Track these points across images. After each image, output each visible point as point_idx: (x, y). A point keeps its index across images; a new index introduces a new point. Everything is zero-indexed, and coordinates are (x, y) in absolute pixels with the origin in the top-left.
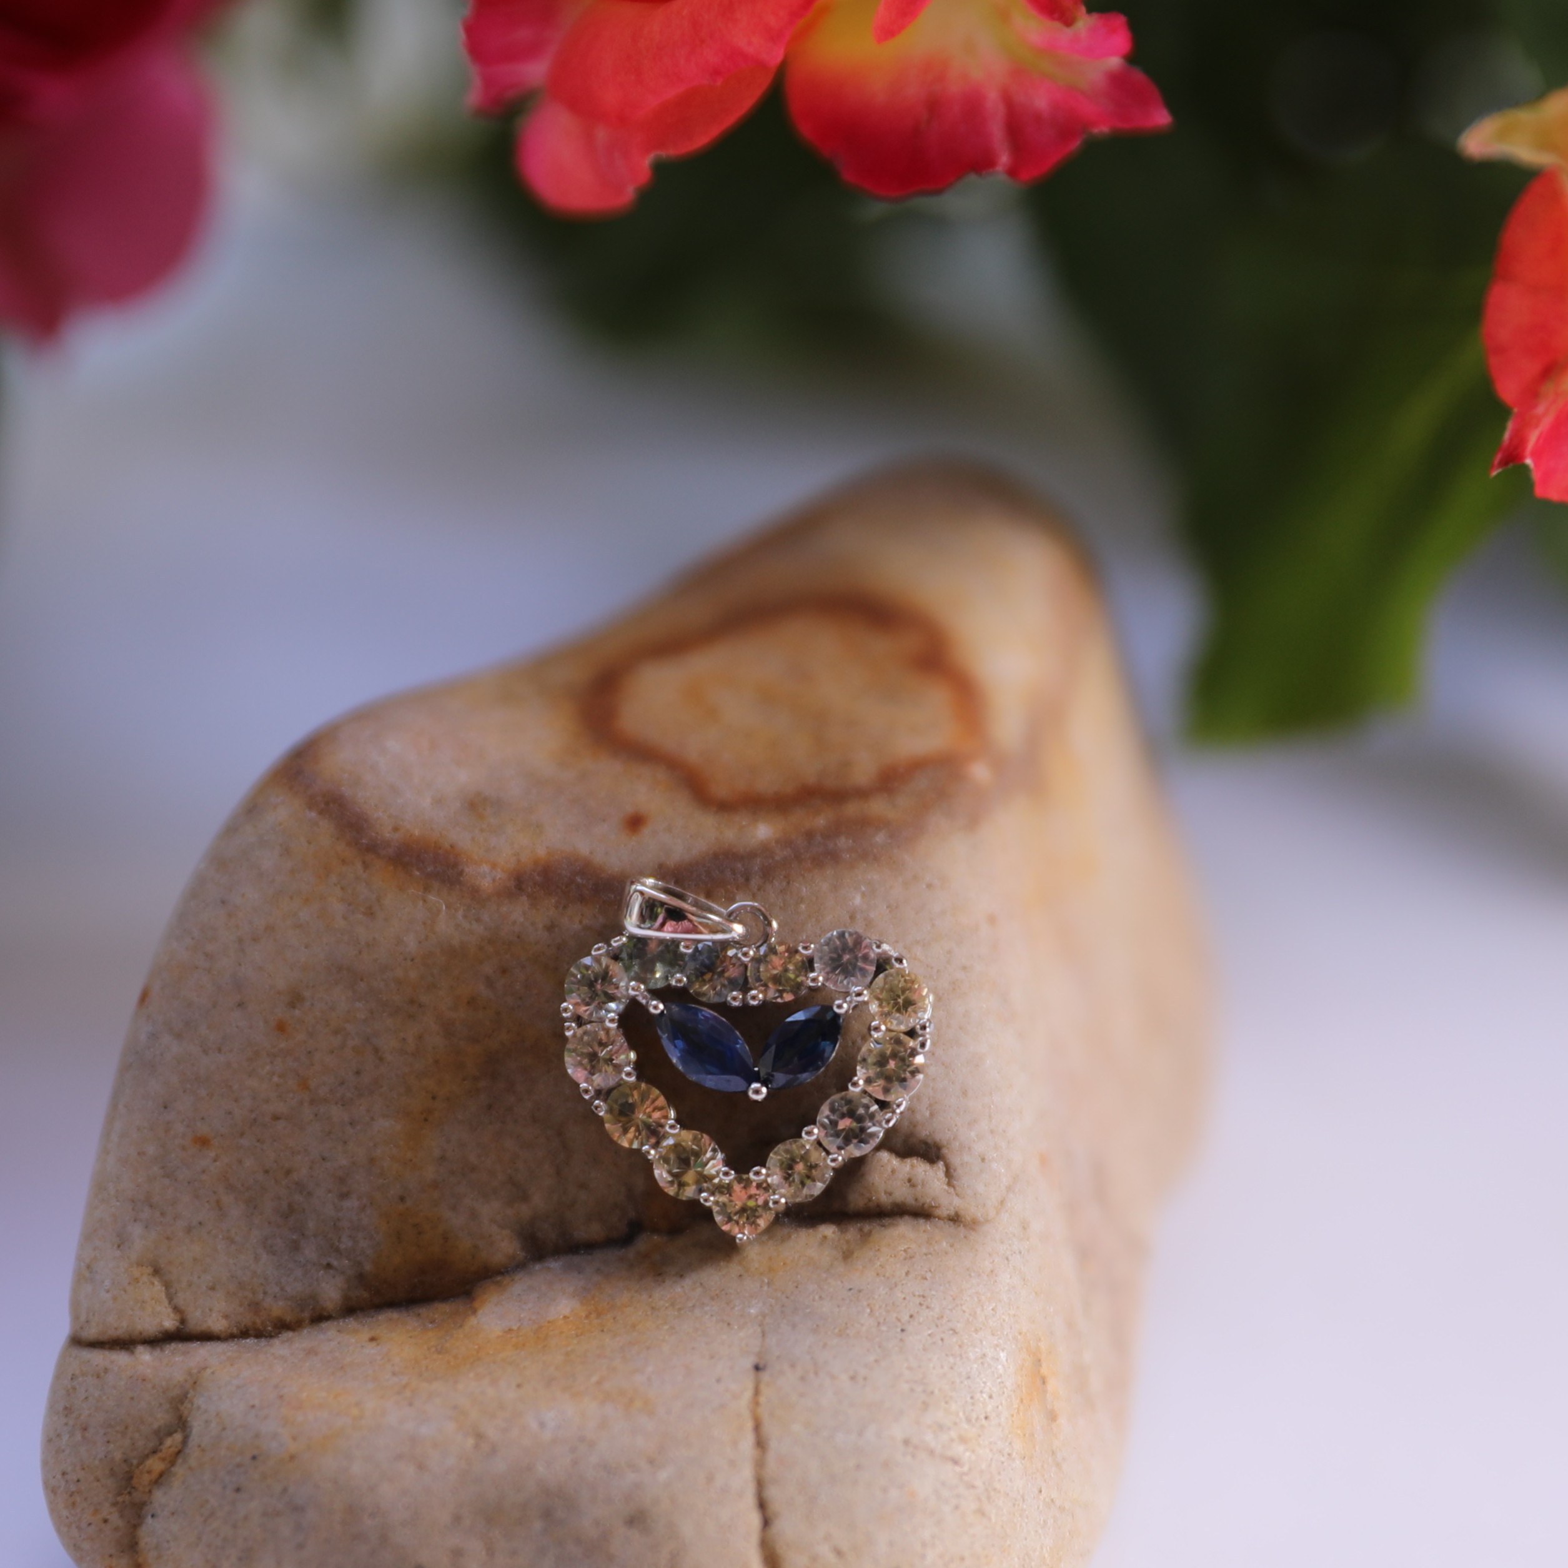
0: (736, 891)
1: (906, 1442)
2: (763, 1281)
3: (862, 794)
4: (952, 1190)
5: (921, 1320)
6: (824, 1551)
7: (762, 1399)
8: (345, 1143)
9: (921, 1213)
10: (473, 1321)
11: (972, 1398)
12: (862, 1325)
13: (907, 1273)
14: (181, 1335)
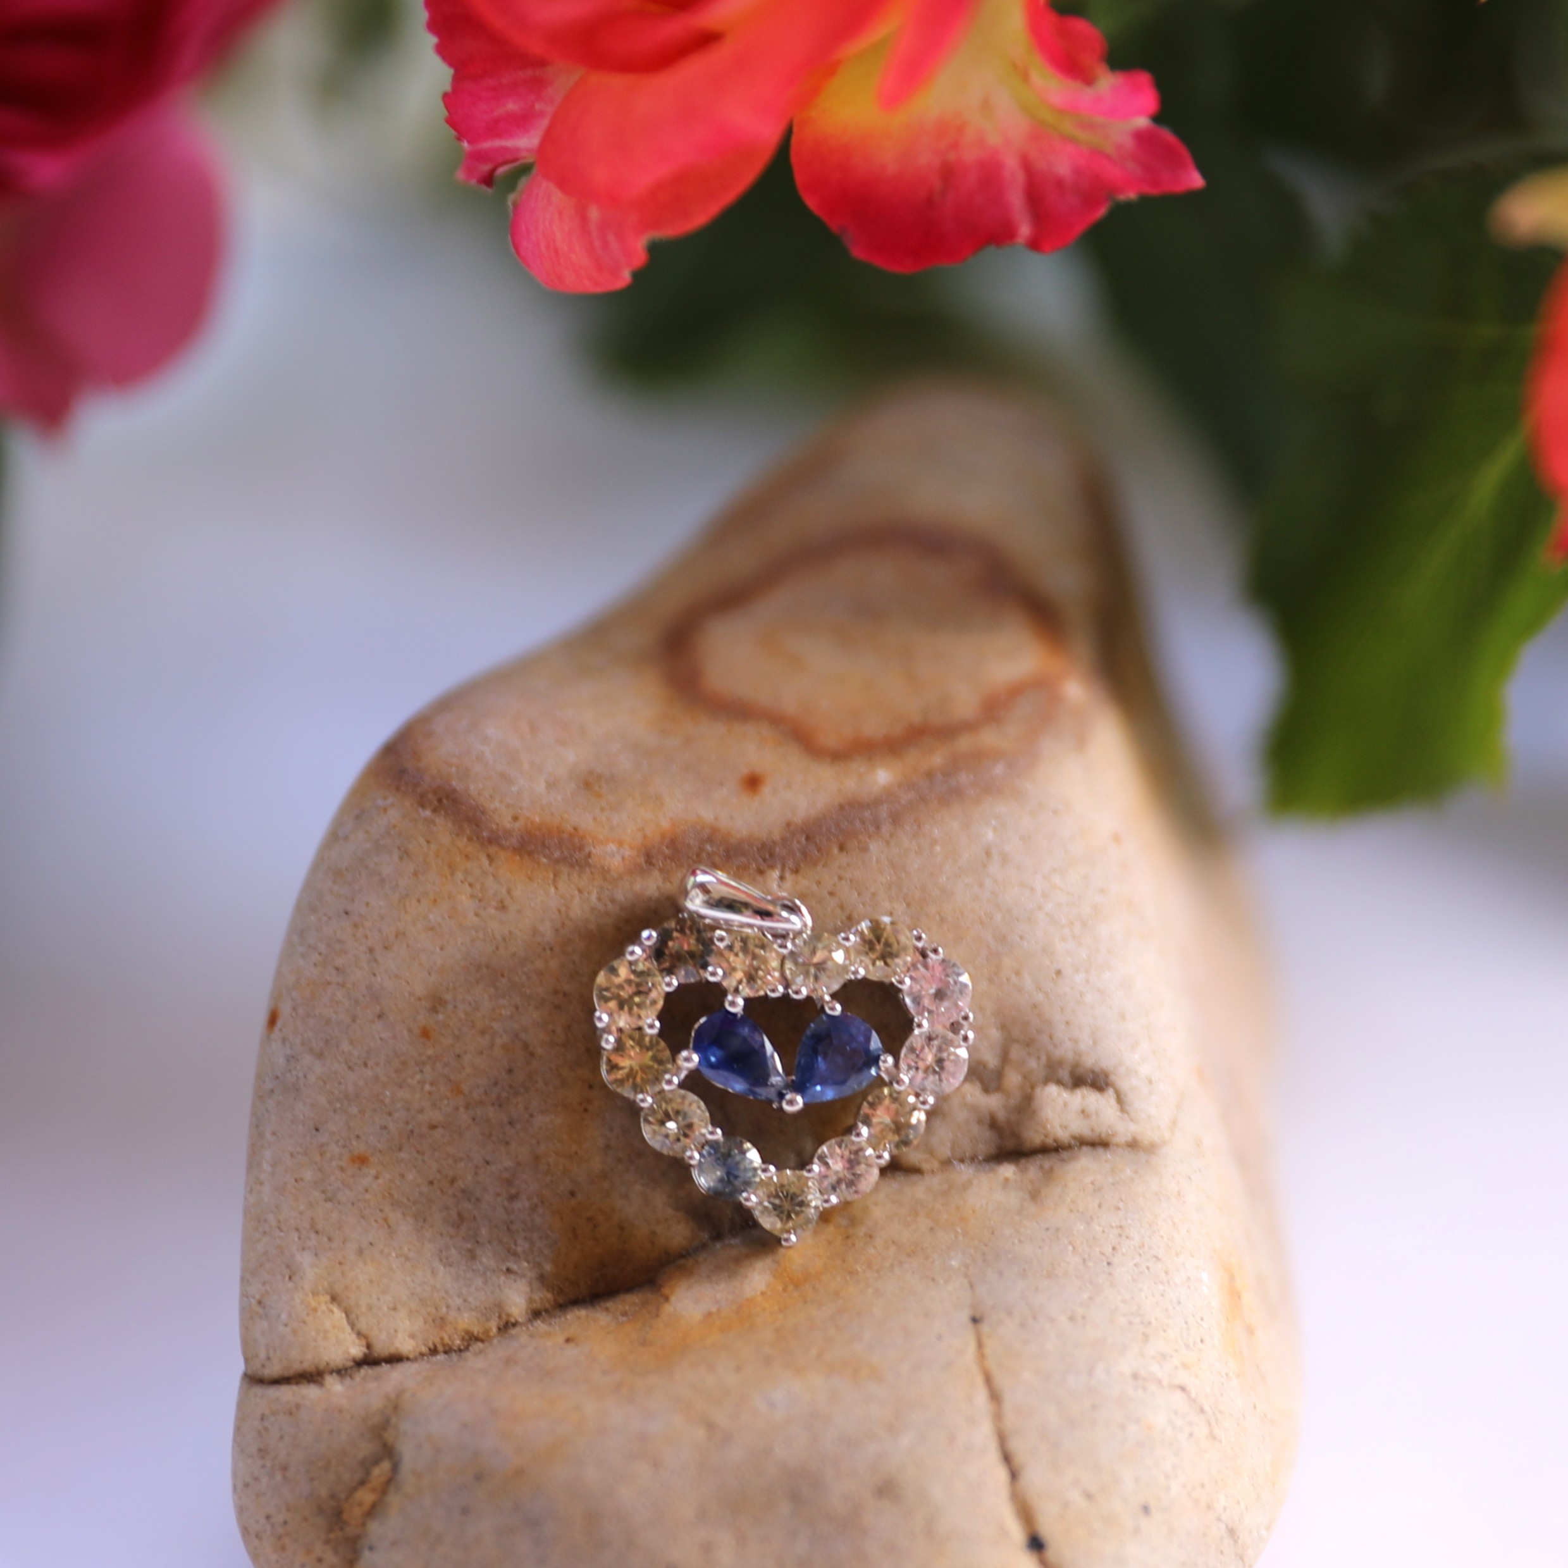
0: (868, 840)
1: (1135, 1376)
2: (956, 1232)
3: (969, 726)
4: (1126, 1116)
5: (1124, 1250)
6: (1075, 1496)
7: (988, 1351)
8: (507, 1143)
9: (1100, 1143)
10: (668, 1309)
11: (1186, 1323)
12: (1068, 1263)
13: (1100, 1206)
14: (369, 1361)
